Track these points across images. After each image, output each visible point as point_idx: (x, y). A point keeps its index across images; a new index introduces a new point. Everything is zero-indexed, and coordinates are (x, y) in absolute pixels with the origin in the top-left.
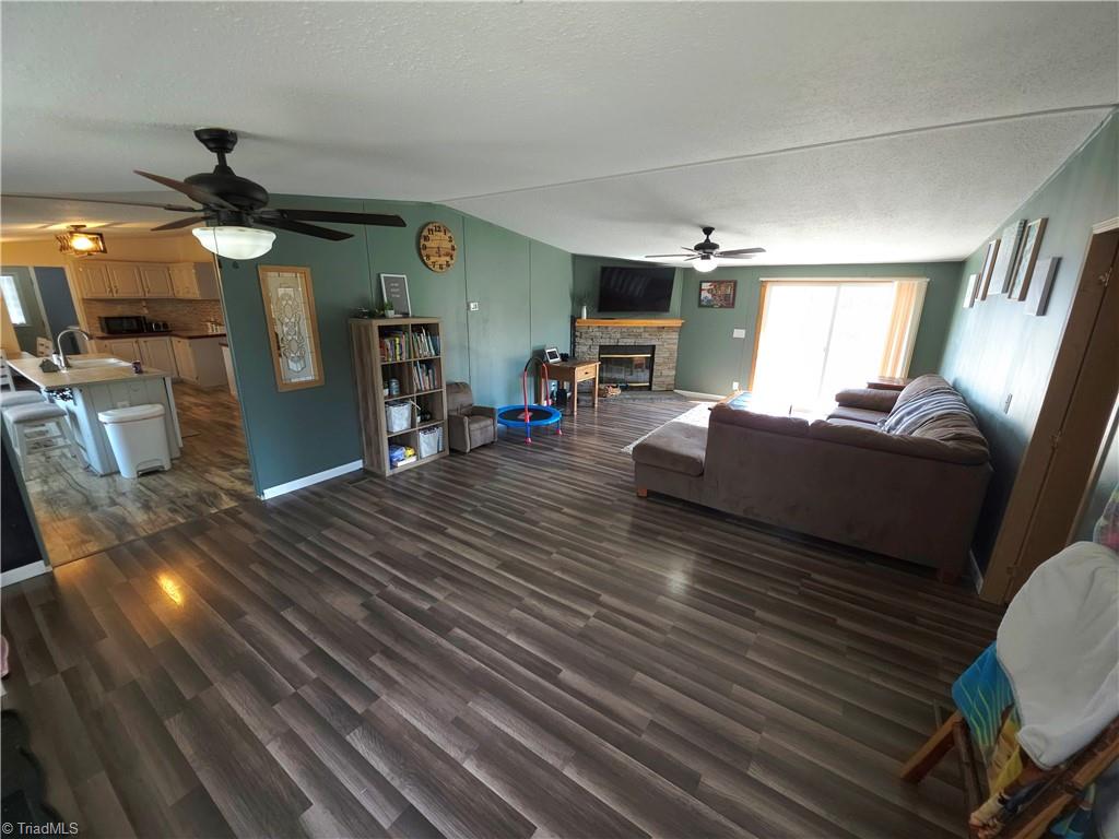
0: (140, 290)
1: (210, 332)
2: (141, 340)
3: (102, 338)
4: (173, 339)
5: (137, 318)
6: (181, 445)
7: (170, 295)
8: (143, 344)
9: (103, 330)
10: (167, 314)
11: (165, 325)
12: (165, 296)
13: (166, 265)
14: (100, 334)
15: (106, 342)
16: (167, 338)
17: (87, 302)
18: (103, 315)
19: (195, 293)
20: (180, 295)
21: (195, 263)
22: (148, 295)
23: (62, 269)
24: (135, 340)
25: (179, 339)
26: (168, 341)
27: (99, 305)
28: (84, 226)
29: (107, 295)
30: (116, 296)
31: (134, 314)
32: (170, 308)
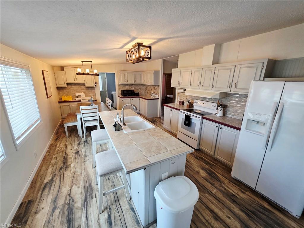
0: (134, 82)
2: (132, 99)
3: (122, 98)
7: (141, 83)
9: (122, 95)
11: (138, 94)
13: (141, 73)
14: (121, 96)
15: (123, 99)
16: (138, 98)
17: (119, 85)
18: (123, 89)
20: (144, 83)
21: (154, 71)
22: (135, 83)
23: (114, 74)
24: (130, 98)
25: (143, 99)
26: (139, 100)
27: (122, 86)
28: (143, 43)
29: (125, 83)
30: (127, 83)
31: (130, 89)
32: (139, 87)
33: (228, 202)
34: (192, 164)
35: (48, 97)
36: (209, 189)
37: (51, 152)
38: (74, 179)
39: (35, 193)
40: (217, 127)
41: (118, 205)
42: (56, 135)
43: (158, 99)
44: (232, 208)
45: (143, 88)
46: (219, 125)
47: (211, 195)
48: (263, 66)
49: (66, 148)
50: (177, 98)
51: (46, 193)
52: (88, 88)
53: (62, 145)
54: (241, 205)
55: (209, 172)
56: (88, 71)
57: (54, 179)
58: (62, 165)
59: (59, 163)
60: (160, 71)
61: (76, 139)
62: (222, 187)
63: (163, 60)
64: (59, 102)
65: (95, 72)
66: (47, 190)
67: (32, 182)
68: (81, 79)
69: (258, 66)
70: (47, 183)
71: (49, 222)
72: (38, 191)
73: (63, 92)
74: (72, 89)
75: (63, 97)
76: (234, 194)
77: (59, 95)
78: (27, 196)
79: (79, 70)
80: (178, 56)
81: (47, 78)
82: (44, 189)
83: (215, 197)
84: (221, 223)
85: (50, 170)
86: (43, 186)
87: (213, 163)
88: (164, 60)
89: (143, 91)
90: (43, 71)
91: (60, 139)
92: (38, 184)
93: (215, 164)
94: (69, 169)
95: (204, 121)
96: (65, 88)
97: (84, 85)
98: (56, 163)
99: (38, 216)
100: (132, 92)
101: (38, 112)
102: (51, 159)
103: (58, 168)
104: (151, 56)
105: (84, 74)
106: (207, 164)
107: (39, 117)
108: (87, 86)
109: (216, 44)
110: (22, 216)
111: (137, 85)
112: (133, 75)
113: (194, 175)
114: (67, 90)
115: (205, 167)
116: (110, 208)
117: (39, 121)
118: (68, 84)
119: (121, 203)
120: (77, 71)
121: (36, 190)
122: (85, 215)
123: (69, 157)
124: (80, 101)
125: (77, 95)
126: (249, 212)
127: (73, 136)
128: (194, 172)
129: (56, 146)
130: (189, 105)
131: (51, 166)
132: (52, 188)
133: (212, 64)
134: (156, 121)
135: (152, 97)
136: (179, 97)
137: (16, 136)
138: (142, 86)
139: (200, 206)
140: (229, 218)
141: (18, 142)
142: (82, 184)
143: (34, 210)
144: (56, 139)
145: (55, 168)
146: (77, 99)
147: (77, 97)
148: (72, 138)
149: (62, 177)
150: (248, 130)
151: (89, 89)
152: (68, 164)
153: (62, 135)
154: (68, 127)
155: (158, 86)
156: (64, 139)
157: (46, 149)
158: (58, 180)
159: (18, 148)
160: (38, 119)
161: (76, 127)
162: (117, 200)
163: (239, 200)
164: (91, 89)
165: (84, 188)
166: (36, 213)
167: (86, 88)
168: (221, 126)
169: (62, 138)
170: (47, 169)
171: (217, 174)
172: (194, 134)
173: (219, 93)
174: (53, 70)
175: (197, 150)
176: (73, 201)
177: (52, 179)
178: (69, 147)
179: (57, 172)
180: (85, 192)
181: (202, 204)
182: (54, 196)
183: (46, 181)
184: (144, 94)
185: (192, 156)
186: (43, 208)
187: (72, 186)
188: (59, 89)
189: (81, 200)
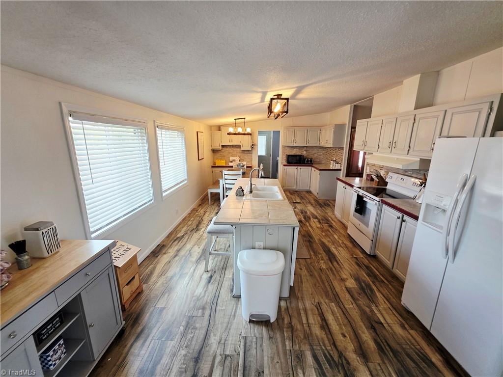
0: (305, 143)
1: (331, 167)
2: (299, 167)
3: (286, 166)
4: (313, 169)
5: (300, 156)
6: (292, 285)
7: (317, 144)
8: (299, 170)
9: (286, 161)
10: (314, 155)
11: (311, 161)
12: (315, 145)
13: (319, 128)
14: (285, 163)
15: (287, 168)
16: (310, 168)
17: (284, 147)
18: (288, 154)
19: (330, 144)
20: (323, 145)
21: (335, 125)
22: (308, 145)
23: (279, 132)
24: (296, 167)
25: (315, 170)
26: (310, 169)
27: (288, 149)
28: (281, 95)
29: (292, 144)
30: (295, 145)
31: (300, 154)
32: (315, 151)
33: (362, 324)
34: (344, 270)
35: (199, 160)
36: (343, 301)
37: (194, 222)
38: (199, 241)
39: (169, 241)
40: (398, 218)
41: (223, 272)
42: (202, 201)
43: (340, 170)
44: (360, 331)
45: (322, 152)
46: (403, 216)
47: (340, 307)
48: (491, 109)
49: (204, 214)
50: (366, 170)
51: (176, 244)
52: (244, 151)
53: (202, 212)
54: (380, 336)
55: (364, 285)
56: (240, 130)
57: (184, 236)
58: (195, 227)
59: (194, 225)
60: (346, 124)
61: (217, 208)
62: (369, 307)
63: (353, 107)
64: (213, 167)
65: (249, 130)
66: (177, 242)
67: (170, 234)
68: (235, 140)
69: (482, 109)
70: (178, 237)
71: (169, 262)
72: (171, 241)
73: (218, 155)
74: (227, 152)
75: (217, 161)
76: (383, 321)
77: (214, 158)
78: (163, 241)
79: (231, 130)
80: (373, 99)
81: (201, 139)
82: (175, 240)
83: (343, 311)
84: (326, 334)
85: (185, 229)
86: (175, 238)
87: (382, 278)
88: (355, 106)
89: (321, 157)
90: (197, 132)
91: (203, 206)
92: (173, 236)
93: (385, 281)
94: (198, 232)
95: (385, 207)
96: (220, 150)
97: (239, 147)
98: (191, 225)
99: (165, 256)
100: (300, 158)
101: (186, 173)
102: (189, 220)
103: (191, 229)
104: (288, 110)
105: (244, 134)
106: (371, 276)
107: (186, 177)
108: (242, 148)
109: (422, 74)
110: (157, 252)
111: (312, 147)
112: (306, 133)
113: (333, 280)
114: (222, 153)
115: (363, 278)
116: (215, 272)
117: (186, 182)
118: (223, 146)
119: (226, 272)
120: (237, 130)
121: (170, 239)
122: (194, 268)
123: (203, 222)
124: (232, 167)
125: (231, 159)
126: (387, 347)
127: (216, 204)
128: (338, 277)
129: (197, 211)
130: (379, 182)
131: (186, 226)
132: (181, 242)
133: (415, 109)
134: (329, 205)
135: (331, 166)
136: (368, 168)
137: (164, 189)
138: (320, 150)
139: (312, 310)
140: (344, 336)
141: (164, 194)
142: (202, 247)
143: (164, 252)
144: (200, 205)
145: (188, 228)
146: (230, 164)
147: (231, 162)
148: (213, 207)
149: (191, 236)
150: (426, 222)
151: (246, 152)
152: (200, 228)
153: (206, 202)
154: (211, 193)
155: (342, 148)
156: (207, 206)
157: (188, 211)
158: (187, 237)
159: (163, 199)
160: (185, 180)
161: (219, 194)
162: (224, 268)
163: (384, 332)
164: (247, 152)
165: (203, 250)
166: (165, 254)
167: (242, 150)
168: (406, 217)
169: (205, 205)
170: (183, 228)
171: (376, 292)
172: (368, 227)
173: (419, 159)
174: (211, 130)
175: (369, 255)
176: (191, 255)
177: (184, 235)
178: (207, 214)
179: (188, 232)
180: (202, 252)
181: (316, 309)
182: (179, 248)
183: (178, 236)
184: (323, 162)
185: (353, 261)
186: (169, 253)
187: (195, 245)
188: (214, 151)
189: (196, 257)
